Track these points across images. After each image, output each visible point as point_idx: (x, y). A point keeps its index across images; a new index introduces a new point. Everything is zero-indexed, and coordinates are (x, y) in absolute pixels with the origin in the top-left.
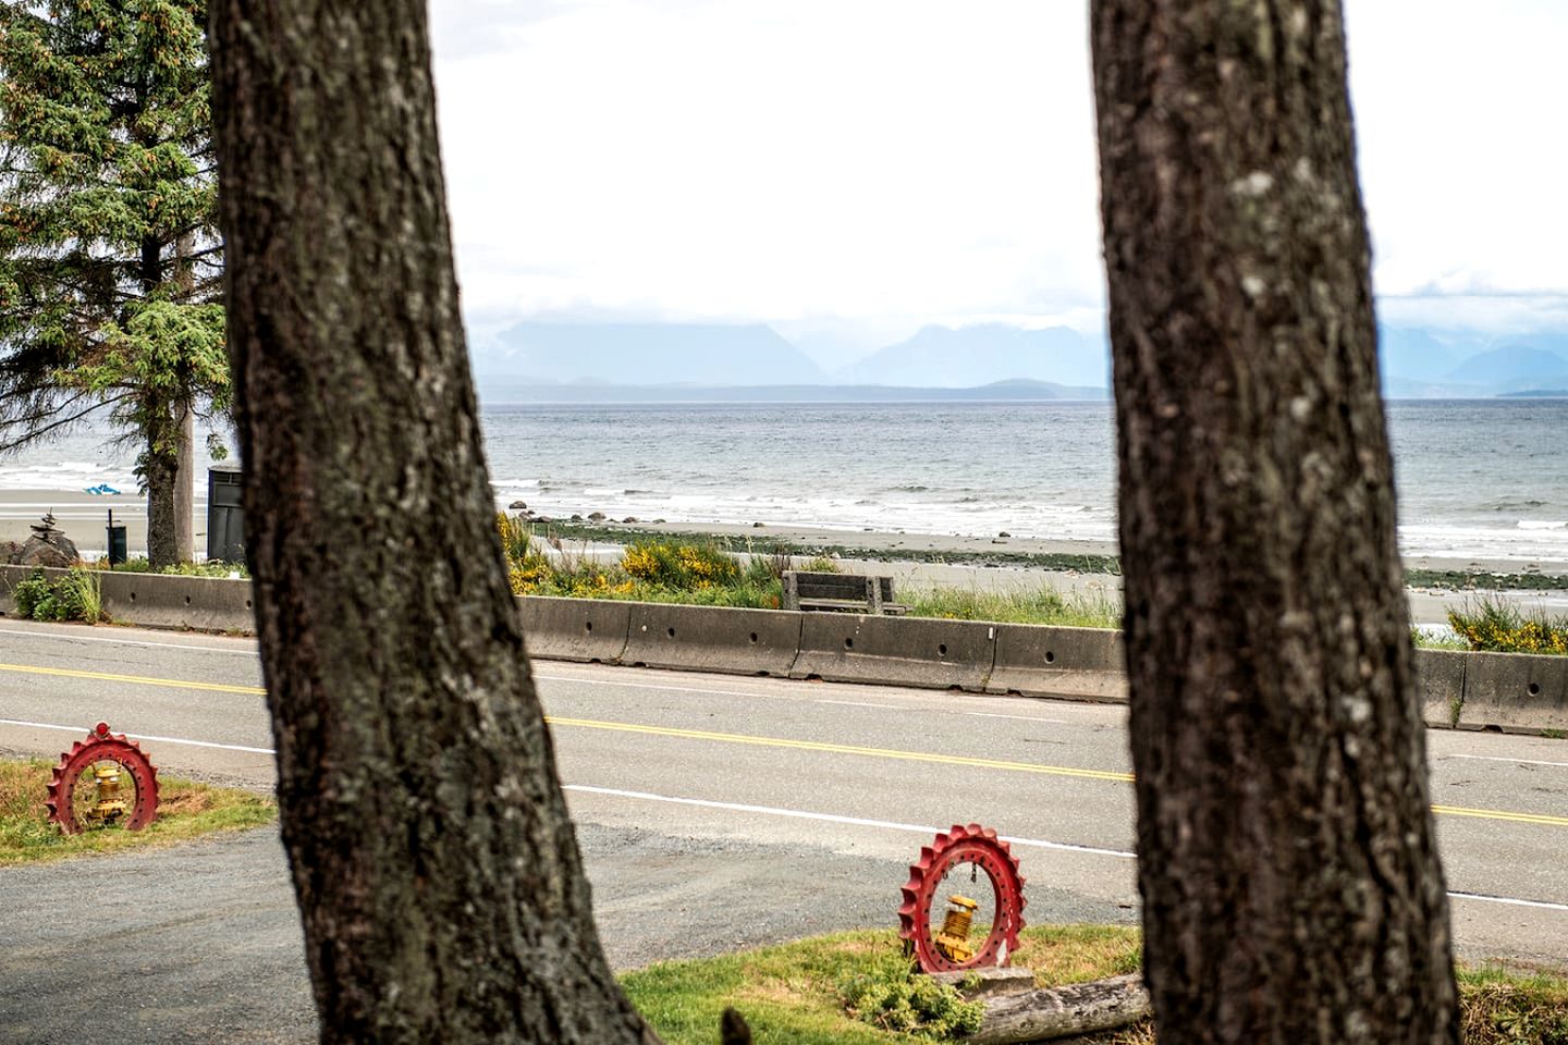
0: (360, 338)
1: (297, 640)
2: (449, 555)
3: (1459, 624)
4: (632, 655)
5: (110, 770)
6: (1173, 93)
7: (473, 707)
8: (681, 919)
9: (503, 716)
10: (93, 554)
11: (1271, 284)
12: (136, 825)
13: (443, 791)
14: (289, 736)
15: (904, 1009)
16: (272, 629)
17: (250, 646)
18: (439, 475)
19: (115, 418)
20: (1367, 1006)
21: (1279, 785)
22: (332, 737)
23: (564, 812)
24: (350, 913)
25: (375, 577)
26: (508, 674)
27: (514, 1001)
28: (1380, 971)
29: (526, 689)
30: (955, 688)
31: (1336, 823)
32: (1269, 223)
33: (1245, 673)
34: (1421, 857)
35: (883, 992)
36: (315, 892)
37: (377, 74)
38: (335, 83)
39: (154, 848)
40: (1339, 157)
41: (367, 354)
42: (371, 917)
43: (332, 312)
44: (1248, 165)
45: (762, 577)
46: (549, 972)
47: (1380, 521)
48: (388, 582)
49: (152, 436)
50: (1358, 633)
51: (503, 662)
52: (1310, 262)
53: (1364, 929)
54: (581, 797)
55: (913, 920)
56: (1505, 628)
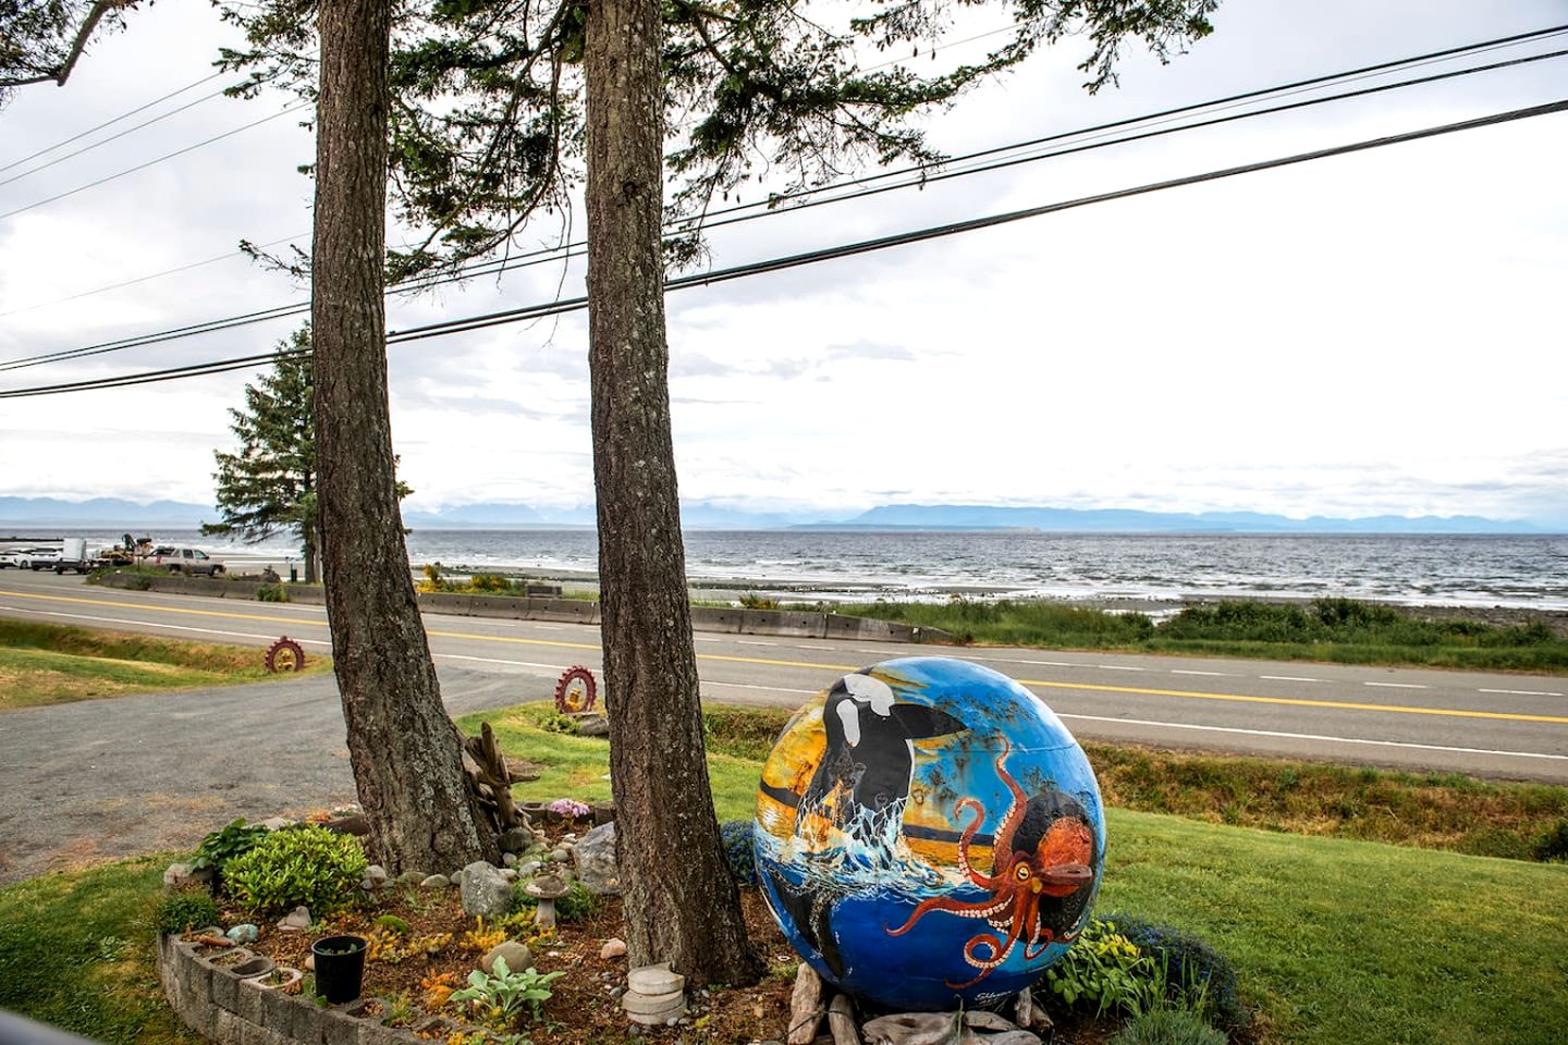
0: (362, 505)
1: (340, 604)
2: (392, 577)
3: (742, 601)
4: (472, 612)
5: (287, 652)
6: (616, 435)
7: (399, 626)
8: (484, 698)
9: (409, 629)
10: (285, 579)
11: (645, 494)
12: (296, 670)
13: (388, 654)
14: (337, 636)
15: (556, 725)
16: (332, 601)
17: (324, 609)
18: (388, 551)
19: (294, 532)
20: (672, 712)
21: (647, 646)
22: (351, 636)
23: (430, 660)
24: (358, 694)
25: (366, 584)
26: (412, 616)
27: (412, 720)
28: (676, 702)
29: (418, 621)
30: (581, 623)
31: (663, 657)
32: (645, 475)
33: (636, 612)
34: (690, 665)
35: (549, 720)
36: (345, 687)
37: (370, 421)
38: (356, 423)
39: (302, 677)
40: (667, 456)
41: (365, 512)
42: (364, 695)
43: (353, 497)
44: (638, 458)
45: (519, 586)
46: (424, 712)
47: (678, 565)
48: (370, 586)
49: (307, 539)
50: (671, 599)
51: (409, 611)
52: (658, 487)
53: (671, 689)
54: (436, 657)
55: (560, 696)
56: (756, 602)
